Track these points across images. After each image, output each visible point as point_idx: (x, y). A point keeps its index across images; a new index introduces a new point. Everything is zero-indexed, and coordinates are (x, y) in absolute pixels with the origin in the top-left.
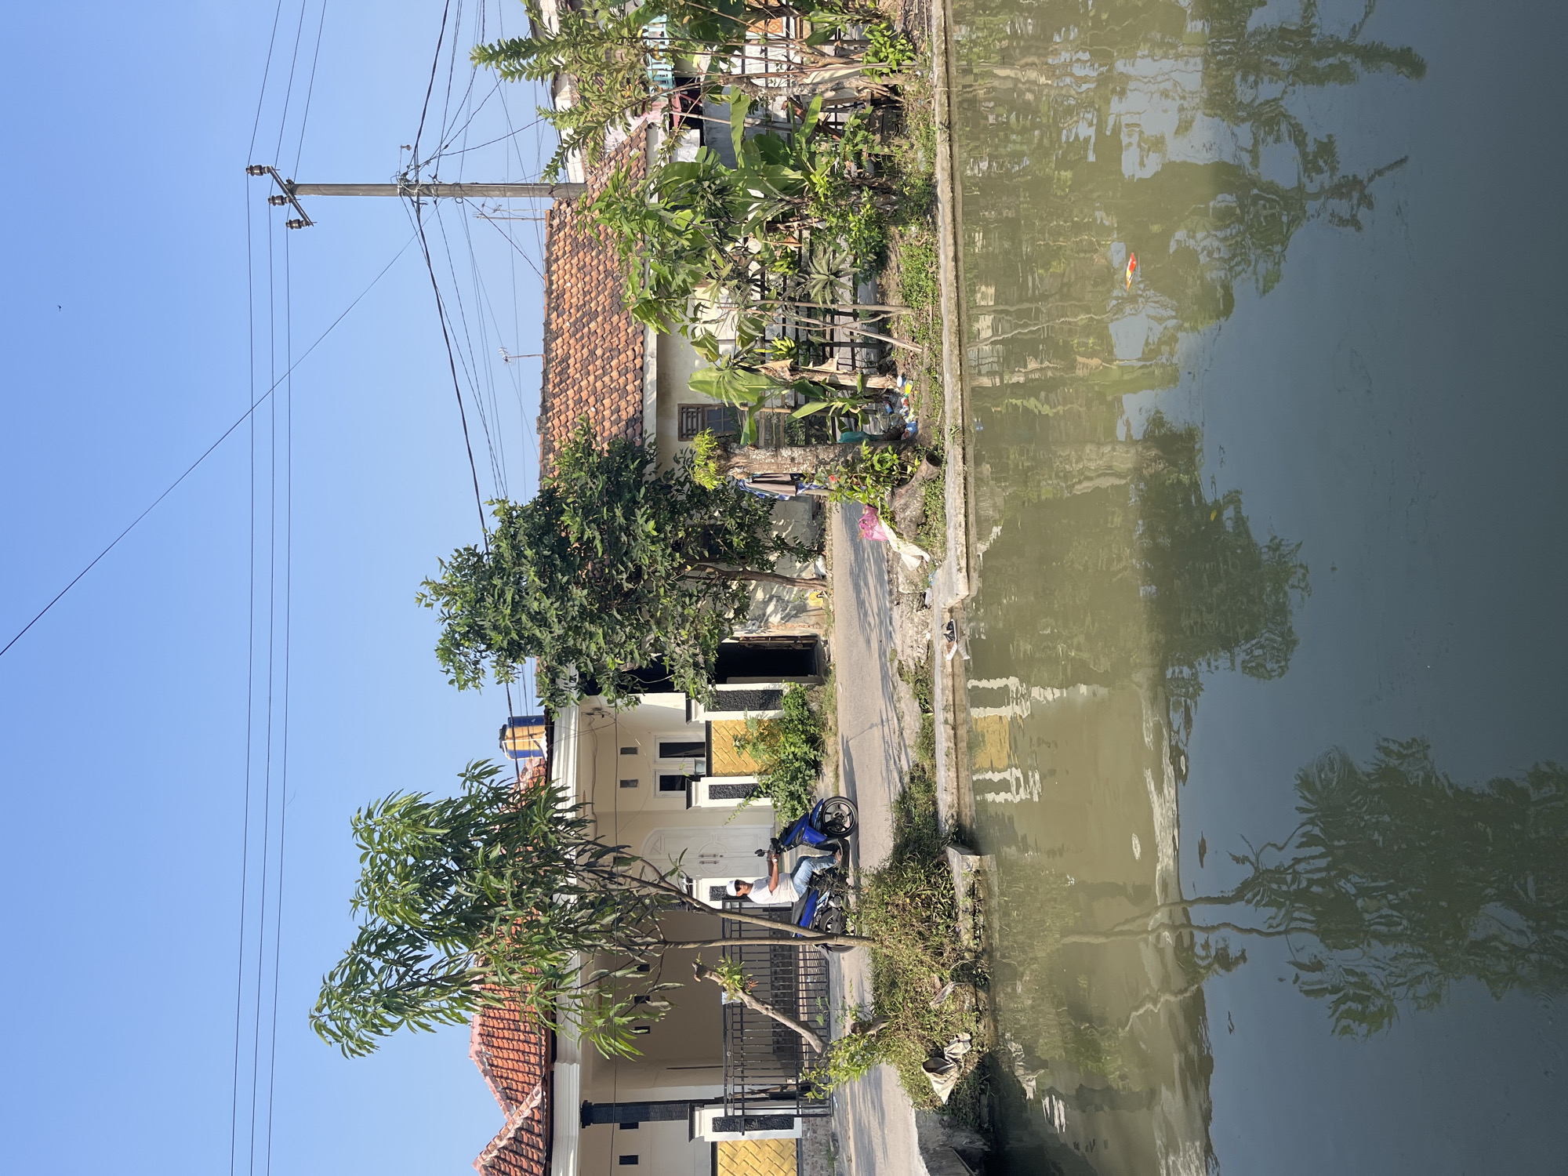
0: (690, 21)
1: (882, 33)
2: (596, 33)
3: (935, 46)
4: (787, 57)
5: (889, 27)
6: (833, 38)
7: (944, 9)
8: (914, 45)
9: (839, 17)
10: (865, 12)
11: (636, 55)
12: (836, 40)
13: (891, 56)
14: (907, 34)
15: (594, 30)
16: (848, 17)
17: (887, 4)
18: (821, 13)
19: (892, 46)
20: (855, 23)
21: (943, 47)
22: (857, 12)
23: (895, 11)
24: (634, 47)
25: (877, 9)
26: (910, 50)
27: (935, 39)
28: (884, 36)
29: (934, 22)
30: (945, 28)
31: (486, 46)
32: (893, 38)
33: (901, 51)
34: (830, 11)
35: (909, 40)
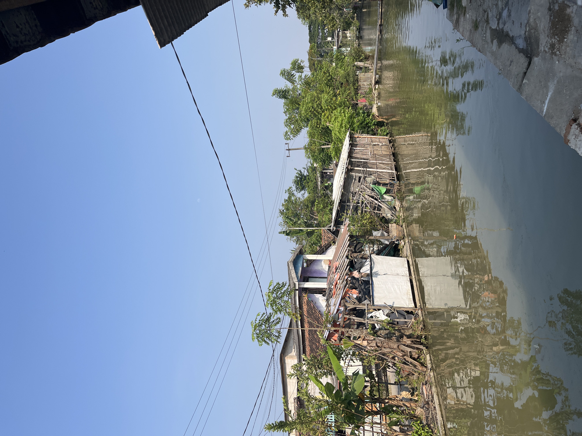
0: (344, 416)
1: (418, 425)
2: (310, 419)
3: (440, 431)
4: (381, 430)
5: (421, 423)
6: (398, 424)
7: (442, 417)
8: (432, 430)
9: (400, 416)
10: (411, 415)
11: (324, 428)
12: (399, 425)
13: (423, 434)
14: (429, 426)
15: (309, 418)
16: (404, 417)
17: (419, 413)
18: (393, 414)
19: (423, 430)
20: (407, 419)
21: (444, 432)
22: (407, 415)
23: (422, 416)
24: (324, 425)
25: (415, 414)
26: (430, 432)
27: (440, 429)
28: (420, 426)
29: (439, 423)
30: (444, 425)
31: (271, 424)
32: (423, 427)
33: (427, 432)
34: (397, 414)
35: (430, 428)
